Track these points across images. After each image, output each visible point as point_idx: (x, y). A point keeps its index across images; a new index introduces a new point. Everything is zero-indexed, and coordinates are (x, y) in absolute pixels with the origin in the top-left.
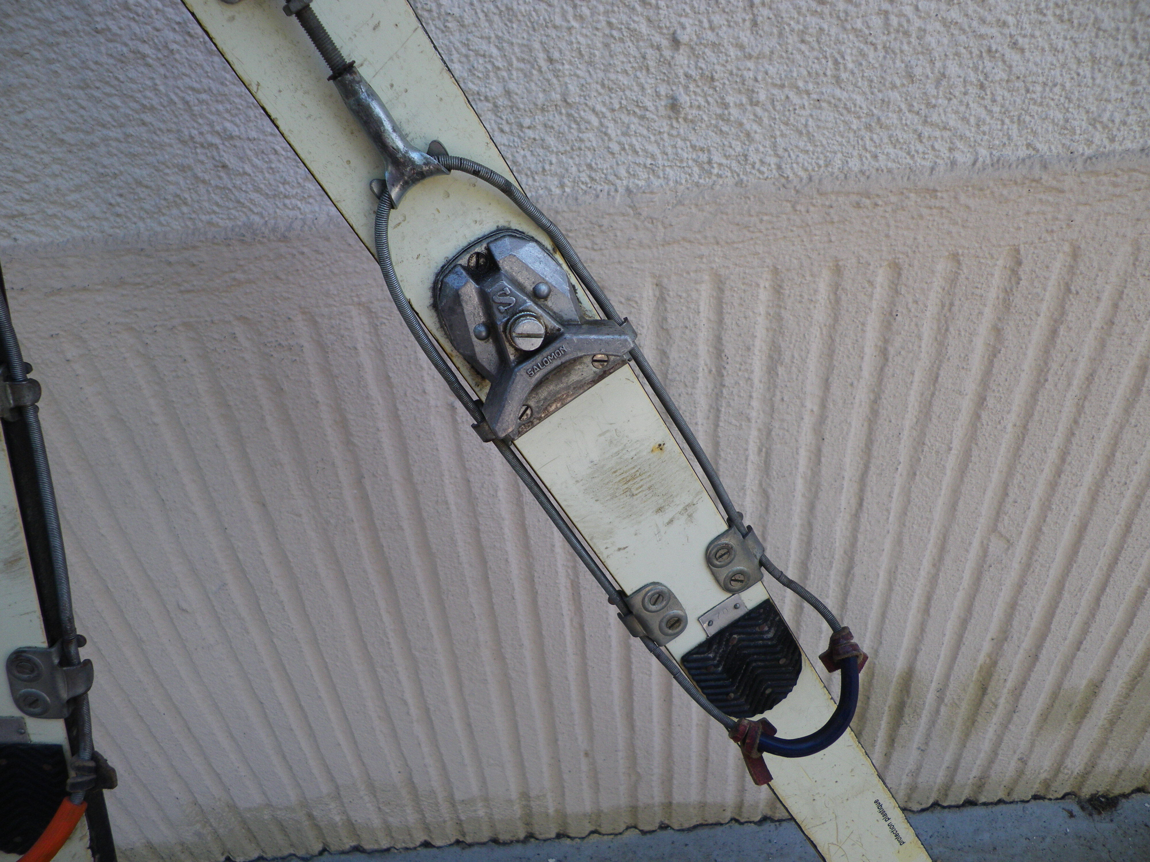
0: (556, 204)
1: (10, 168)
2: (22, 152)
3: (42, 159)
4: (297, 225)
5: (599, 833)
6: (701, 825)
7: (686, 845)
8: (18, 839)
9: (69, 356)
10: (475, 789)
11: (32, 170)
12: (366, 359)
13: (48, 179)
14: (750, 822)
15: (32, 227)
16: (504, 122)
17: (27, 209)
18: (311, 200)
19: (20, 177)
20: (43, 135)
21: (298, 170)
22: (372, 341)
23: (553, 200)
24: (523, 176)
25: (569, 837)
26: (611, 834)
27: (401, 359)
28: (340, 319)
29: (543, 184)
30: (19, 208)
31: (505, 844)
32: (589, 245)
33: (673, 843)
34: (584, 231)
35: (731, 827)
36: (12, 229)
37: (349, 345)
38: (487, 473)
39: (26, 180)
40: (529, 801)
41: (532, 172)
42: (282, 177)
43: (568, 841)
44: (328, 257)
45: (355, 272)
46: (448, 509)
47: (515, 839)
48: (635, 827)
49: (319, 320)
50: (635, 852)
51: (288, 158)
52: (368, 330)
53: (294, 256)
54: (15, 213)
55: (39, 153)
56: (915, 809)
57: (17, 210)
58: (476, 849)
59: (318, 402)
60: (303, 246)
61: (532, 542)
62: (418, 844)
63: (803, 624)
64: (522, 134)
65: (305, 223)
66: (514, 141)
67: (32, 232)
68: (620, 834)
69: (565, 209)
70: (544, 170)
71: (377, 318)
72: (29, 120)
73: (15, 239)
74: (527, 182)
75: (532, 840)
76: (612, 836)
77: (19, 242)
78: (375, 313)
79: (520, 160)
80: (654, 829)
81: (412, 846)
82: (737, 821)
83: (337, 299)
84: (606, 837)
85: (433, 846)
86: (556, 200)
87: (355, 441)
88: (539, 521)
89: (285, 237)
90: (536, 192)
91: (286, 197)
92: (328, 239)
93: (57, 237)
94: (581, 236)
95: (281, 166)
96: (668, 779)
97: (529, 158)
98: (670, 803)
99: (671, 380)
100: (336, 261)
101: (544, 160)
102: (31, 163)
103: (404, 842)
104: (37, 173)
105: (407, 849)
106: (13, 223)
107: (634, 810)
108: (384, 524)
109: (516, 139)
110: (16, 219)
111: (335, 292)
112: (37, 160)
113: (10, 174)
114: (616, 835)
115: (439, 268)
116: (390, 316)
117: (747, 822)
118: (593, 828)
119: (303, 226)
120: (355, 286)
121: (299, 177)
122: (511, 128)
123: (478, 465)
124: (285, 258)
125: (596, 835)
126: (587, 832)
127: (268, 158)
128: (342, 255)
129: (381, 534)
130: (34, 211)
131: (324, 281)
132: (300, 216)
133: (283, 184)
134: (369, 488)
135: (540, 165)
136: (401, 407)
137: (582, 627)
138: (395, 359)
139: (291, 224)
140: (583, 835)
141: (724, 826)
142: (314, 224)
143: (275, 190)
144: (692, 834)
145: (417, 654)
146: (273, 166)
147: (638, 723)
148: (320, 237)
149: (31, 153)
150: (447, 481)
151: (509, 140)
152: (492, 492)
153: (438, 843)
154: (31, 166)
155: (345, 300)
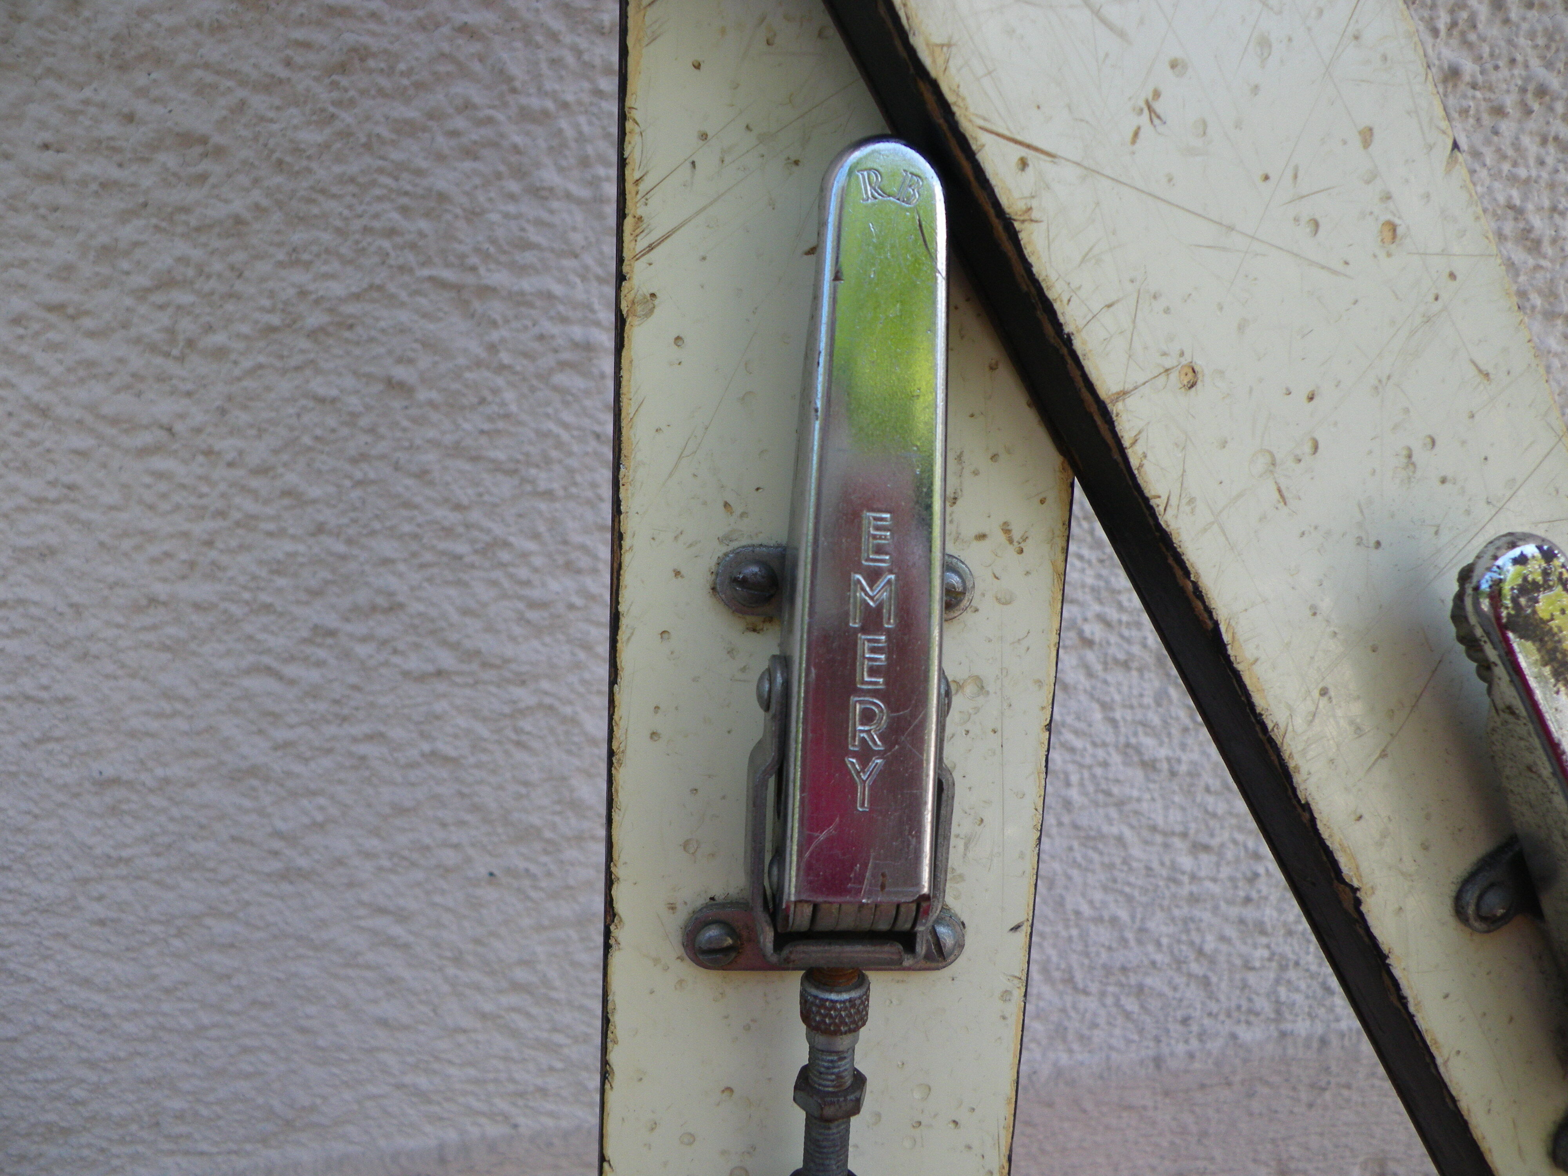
1: (546, 1026)
15: (549, 1107)
17: (552, 1082)
19: (559, 1038)
30: (539, 1081)
36: (513, 1111)
45: (1081, 1148)
54: (531, 1088)
57: (535, 1084)
67: (548, 1113)
73: (515, 1126)
77: (520, 1129)
92: (1050, 1105)
106: (522, 1103)
110: (528, 1097)
113: (545, 1035)
128: (1066, 1125)
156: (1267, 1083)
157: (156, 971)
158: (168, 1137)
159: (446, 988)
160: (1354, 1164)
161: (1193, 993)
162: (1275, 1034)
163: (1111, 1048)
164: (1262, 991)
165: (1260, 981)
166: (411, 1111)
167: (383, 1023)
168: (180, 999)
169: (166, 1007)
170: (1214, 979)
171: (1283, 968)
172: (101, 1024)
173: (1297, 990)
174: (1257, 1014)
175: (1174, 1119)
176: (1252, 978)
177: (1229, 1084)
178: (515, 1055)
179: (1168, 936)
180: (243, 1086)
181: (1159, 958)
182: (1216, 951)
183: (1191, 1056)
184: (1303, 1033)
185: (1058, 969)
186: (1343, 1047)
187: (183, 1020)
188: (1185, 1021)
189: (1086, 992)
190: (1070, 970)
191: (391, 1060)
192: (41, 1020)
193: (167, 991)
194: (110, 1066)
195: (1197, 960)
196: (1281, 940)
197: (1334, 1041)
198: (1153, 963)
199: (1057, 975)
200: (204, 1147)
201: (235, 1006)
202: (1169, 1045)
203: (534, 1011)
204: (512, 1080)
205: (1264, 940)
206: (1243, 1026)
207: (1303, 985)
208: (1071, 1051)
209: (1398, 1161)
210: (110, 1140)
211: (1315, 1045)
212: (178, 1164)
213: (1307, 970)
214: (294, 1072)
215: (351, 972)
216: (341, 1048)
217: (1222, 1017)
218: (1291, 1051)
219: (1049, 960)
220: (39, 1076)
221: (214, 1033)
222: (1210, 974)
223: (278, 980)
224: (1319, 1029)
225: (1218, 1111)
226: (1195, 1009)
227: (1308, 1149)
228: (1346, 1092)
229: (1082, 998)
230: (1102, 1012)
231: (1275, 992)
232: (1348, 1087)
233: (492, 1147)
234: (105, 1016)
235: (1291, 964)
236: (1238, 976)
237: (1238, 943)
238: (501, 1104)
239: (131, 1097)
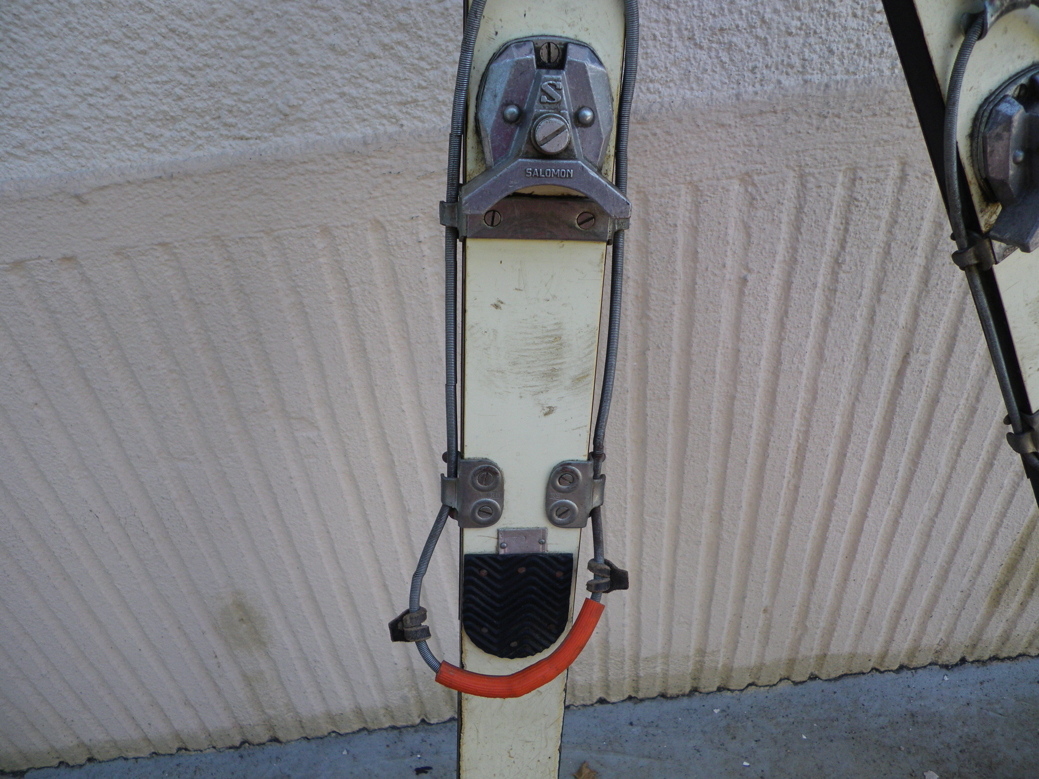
0: (886, 84)
1: (417, 56)
2: (432, 41)
3: (448, 46)
4: (656, 107)
5: (756, 686)
6: (846, 675)
7: (835, 693)
8: (514, 644)
9: (421, 238)
10: (659, 648)
11: (436, 58)
12: (681, 236)
13: (448, 66)
14: (890, 671)
15: (419, 113)
16: (859, 7)
17: (420, 95)
18: (672, 85)
19: (423, 64)
20: (454, 23)
21: (669, 55)
22: (690, 218)
23: (883, 81)
24: (862, 59)
25: (729, 690)
26: (766, 686)
27: (712, 235)
28: (669, 198)
29: (877, 66)
30: (413, 94)
31: (672, 698)
32: (905, 123)
33: (823, 691)
34: (904, 110)
35: (872, 675)
36: (401, 116)
37: (671, 222)
38: (756, 343)
39: (429, 67)
40: (703, 657)
41: (871, 55)
42: (653, 62)
43: (729, 693)
44: (675, 138)
45: (696, 152)
46: (714, 378)
47: (681, 693)
48: (788, 679)
49: (651, 199)
50: (790, 701)
51: (664, 43)
52: (689, 208)
53: (646, 137)
54: (409, 99)
55: (446, 41)
56: (1033, 655)
57: (412, 97)
58: (647, 703)
59: (629, 278)
60: (657, 127)
61: (777, 408)
62: (595, 700)
63: (988, 481)
64: (871, 18)
65: (663, 106)
66: (863, 25)
67: (419, 118)
68: (774, 685)
69: (894, 89)
70: (882, 51)
71: (702, 196)
72: (447, 9)
73: (402, 125)
74: (864, 63)
75: (697, 693)
76: (768, 688)
77: (404, 128)
78: (701, 191)
79: (864, 43)
80: (804, 680)
81: (589, 703)
82: (877, 670)
83: (672, 178)
84: (762, 688)
85: (608, 703)
86: (886, 81)
87: (651, 315)
88: (789, 387)
89: (644, 119)
90: (869, 74)
91: (651, 81)
92: (680, 121)
93: (440, 123)
94: (900, 114)
95: (655, 52)
96: (830, 632)
97: (872, 41)
98: (825, 655)
99: (940, 251)
100: (682, 141)
101: (884, 43)
102: (437, 51)
103: (583, 700)
104: (440, 60)
105: (584, 706)
106: (404, 110)
107: (792, 662)
108: (654, 393)
109: (865, 23)
110: (408, 106)
111: (672, 172)
112: (444, 47)
113: (416, 62)
114: (771, 686)
115: (983, 100)
116: (714, 194)
117: (886, 671)
118: (750, 681)
119: (661, 109)
120: (691, 165)
121: (668, 62)
122: (863, 13)
123: (751, 336)
124: (638, 139)
125: (753, 687)
126: (746, 685)
127: (646, 44)
128: (688, 135)
129: (648, 404)
130: (425, 98)
131: (665, 162)
132: (659, 100)
133: (653, 69)
134: (650, 360)
135: (879, 48)
136: (699, 281)
137: (797, 488)
138: (707, 235)
139: (650, 107)
140: (742, 688)
141: (866, 675)
142: (671, 106)
143: (643, 75)
144: (839, 683)
145: (647, 518)
146: (649, 51)
147: (820, 579)
148: (674, 119)
149: (440, 41)
150: (719, 352)
151: (858, 24)
152: (756, 361)
153: (613, 699)
154: (436, 54)
155: (679, 180)
156: (795, 112)
157: (215, 6)
158: (225, 125)
159: (364, 26)
160: (840, 171)
161: (758, 50)
162: (802, 82)
163: (714, 87)
164: (795, 51)
165: (795, 43)
166: (348, 113)
167: (332, 48)
168: (228, 28)
169: (221, 33)
170: (770, 40)
171: (807, 35)
172: (188, 43)
173: (815, 52)
174: (792, 67)
175: (746, 136)
176: (790, 40)
177: (775, 112)
178: (401, 75)
179: (746, 8)
180: (262, 90)
181: (740, 23)
182: (772, 19)
183: (756, 93)
184: (817, 82)
185: (686, 29)
186: (837, 90)
187: (230, 43)
188: (753, 70)
189: (701, 48)
190: (692, 31)
191: (336, 75)
192: (158, 39)
193: (222, 21)
194: (194, 73)
195: (761, 27)
196: (807, 15)
197: (833, 85)
198: (737, 26)
199: (686, 33)
200: (243, 133)
201: (256, 33)
202: (744, 87)
203: (410, 45)
204: (401, 94)
205: (798, 14)
206: (785, 76)
207: (817, 48)
208: (692, 89)
209: (863, 169)
210: (197, 127)
211: (822, 88)
212: (231, 145)
213: (821, 38)
214: (288, 81)
215: (316, 12)
216: (311, 66)
217: (773, 69)
218: (809, 91)
219: (681, 23)
220: (158, 79)
221: (245, 52)
222: (768, 36)
223: (277, 15)
224: (826, 79)
225: (769, 131)
226: (759, 62)
227: (816, 159)
228: (837, 120)
229: (699, 51)
230: (709, 62)
231: (803, 52)
232: (838, 116)
233: (390, 137)
234: (190, 37)
235: (812, 32)
236: (783, 39)
237: (783, 15)
238: (395, 110)
239: (206, 96)
